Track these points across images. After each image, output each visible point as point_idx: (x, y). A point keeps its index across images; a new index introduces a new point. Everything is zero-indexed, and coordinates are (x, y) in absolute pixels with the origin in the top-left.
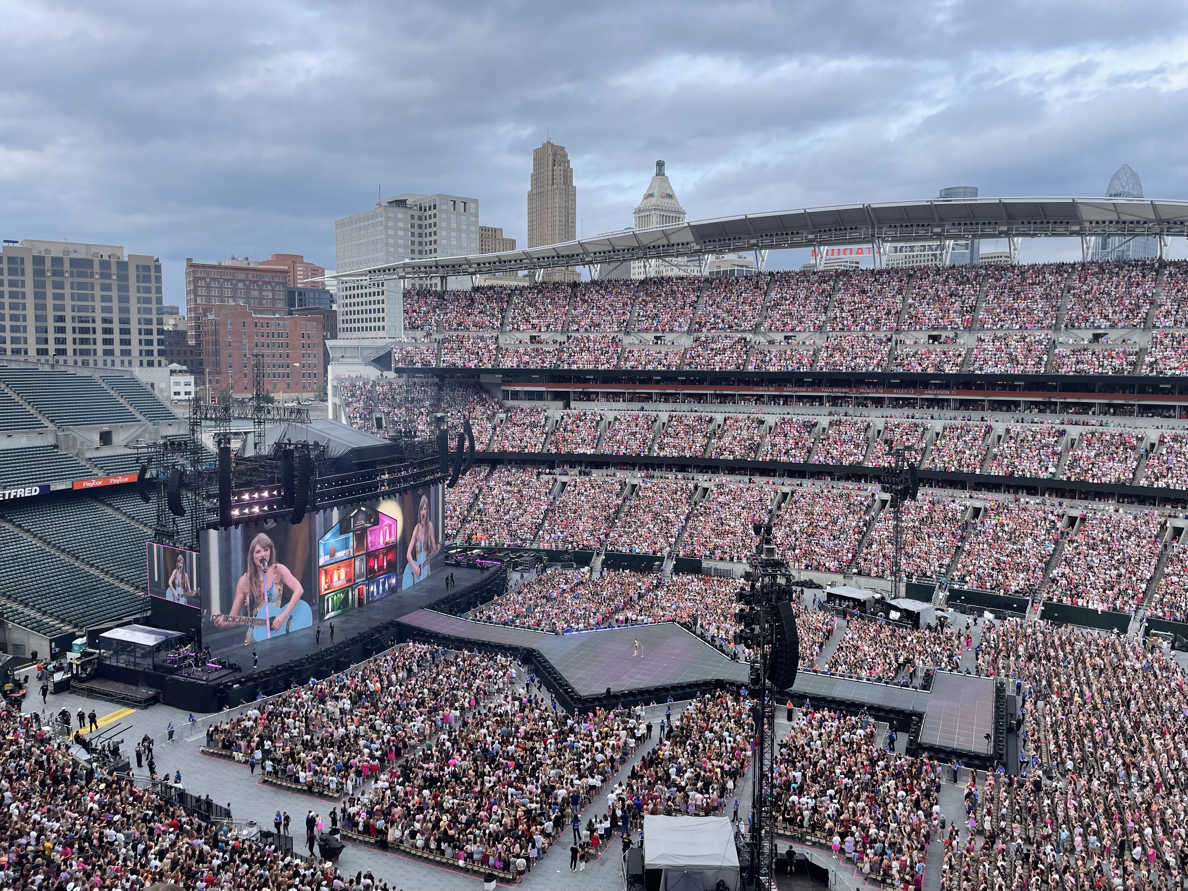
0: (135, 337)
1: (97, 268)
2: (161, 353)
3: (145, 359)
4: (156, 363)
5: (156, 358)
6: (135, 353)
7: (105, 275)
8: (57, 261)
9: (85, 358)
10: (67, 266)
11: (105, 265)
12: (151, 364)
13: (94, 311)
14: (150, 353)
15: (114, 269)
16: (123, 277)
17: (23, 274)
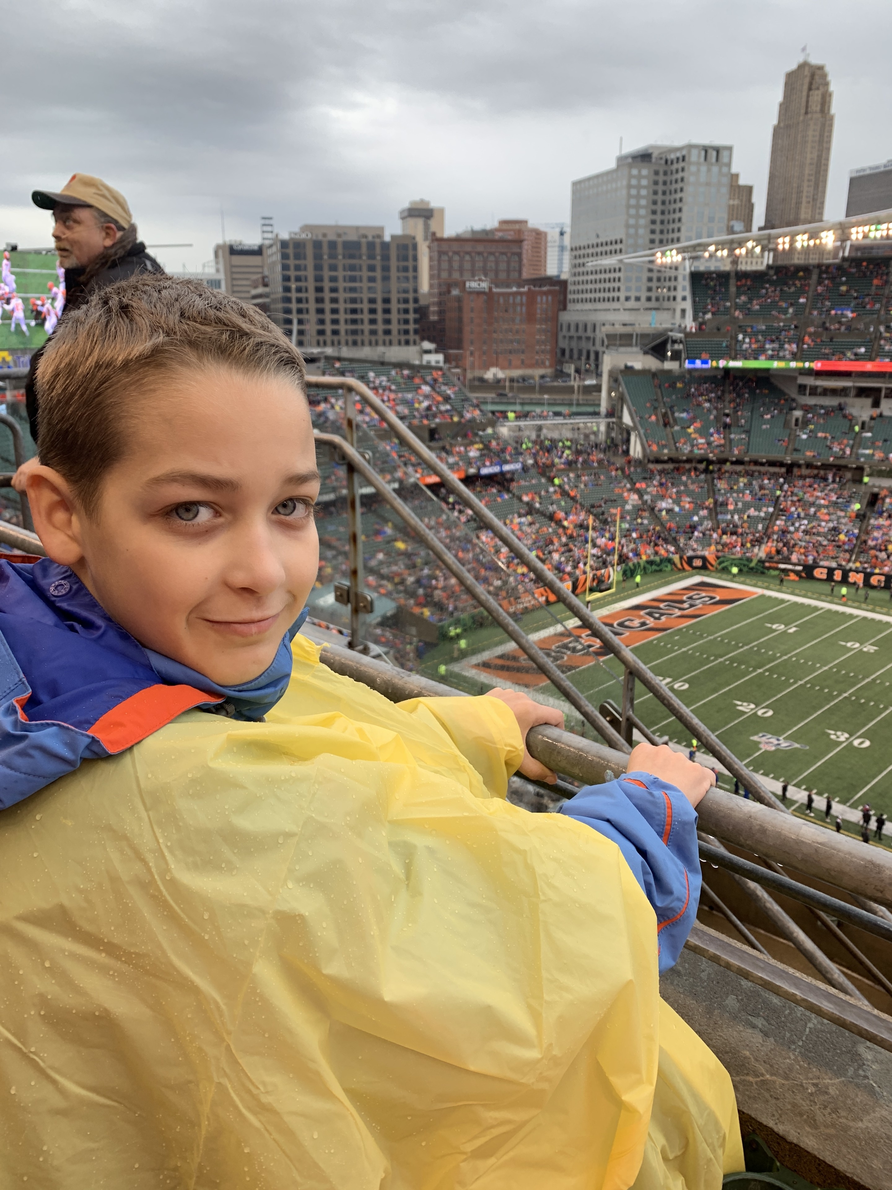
0: (394, 316)
1: (364, 250)
2: (416, 332)
3: (403, 338)
4: (412, 342)
5: (412, 337)
6: (395, 332)
7: (371, 257)
8: (333, 245)
9: (355, 337)
10: (340, 250)
11: (371, 246)
12: (407, 343)
13: (361, 292)
14: (406, 332)
15: (378, 250)
16: (386, 258)
17: (305, 258)
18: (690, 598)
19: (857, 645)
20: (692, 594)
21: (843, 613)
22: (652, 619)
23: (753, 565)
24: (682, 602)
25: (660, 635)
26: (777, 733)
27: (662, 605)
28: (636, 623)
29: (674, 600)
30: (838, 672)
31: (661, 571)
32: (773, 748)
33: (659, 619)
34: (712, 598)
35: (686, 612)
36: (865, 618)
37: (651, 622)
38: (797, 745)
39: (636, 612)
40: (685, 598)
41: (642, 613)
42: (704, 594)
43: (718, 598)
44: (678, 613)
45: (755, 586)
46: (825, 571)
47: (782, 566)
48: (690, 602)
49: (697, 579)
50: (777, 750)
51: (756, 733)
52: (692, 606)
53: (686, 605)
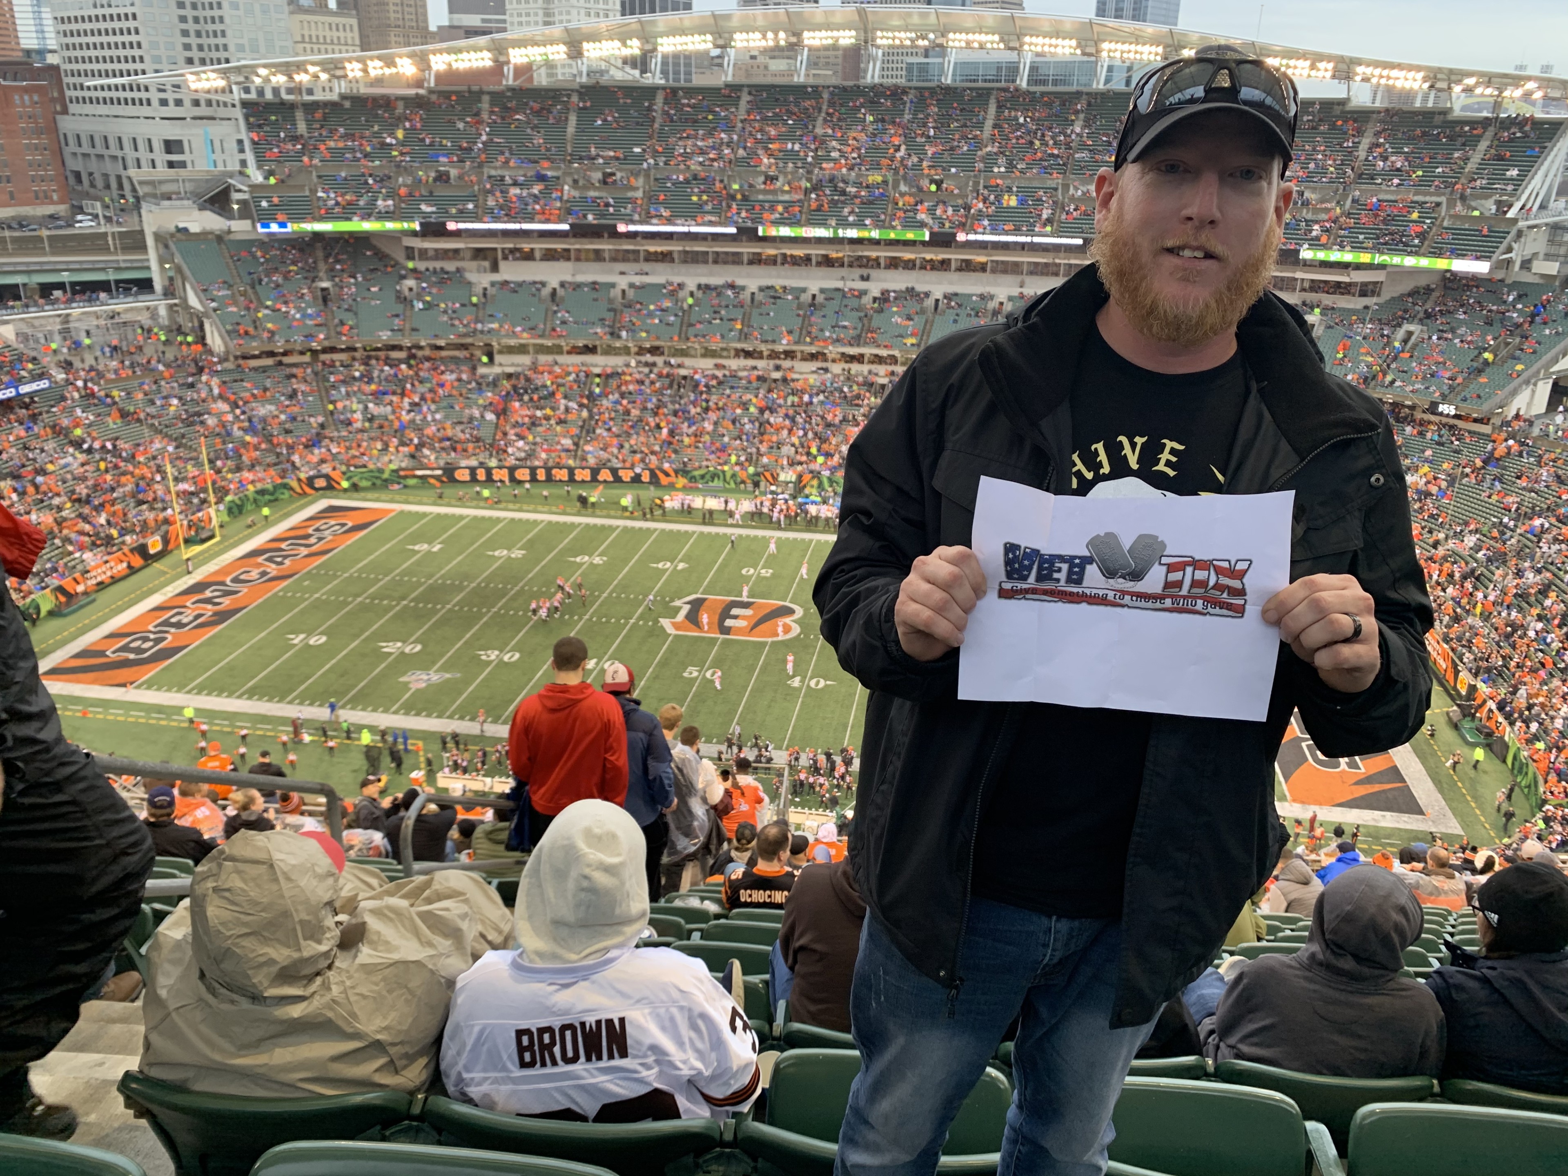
18: (317, 530)
19: (505, 552)
20: (318, 524)
21: (490, 518)
22: (274, 566)
23: (386, 476)
24: (308, 536)
25: (285, 583)
26: (426, 668)
27: (283, 545)
28: (255, 574)
29: (298, 536)
30: (487, 586)
31: (276, 500)
32: (424, 685)
33: (281, 563)
34: (343, 525)
35: (314, 548)
36: (513, 520)
37: (272, 569)
38: (448, 676)
39: (252, 560)
40: (310, 531)
41: (260, 560)
42: (333, 522)
43: (350, 524)
44: (304, 551)
45: (392, 501)
46: (467, 471)
47: (419, 473)
48: (318, 534)
49: (323, 504)
50: (429, 686)
51: (404, 673)
52: (320, 539)
53: (313, 540)
